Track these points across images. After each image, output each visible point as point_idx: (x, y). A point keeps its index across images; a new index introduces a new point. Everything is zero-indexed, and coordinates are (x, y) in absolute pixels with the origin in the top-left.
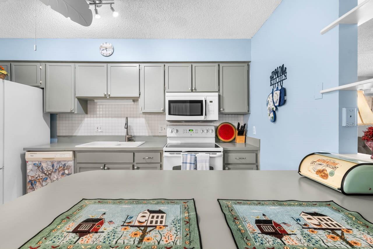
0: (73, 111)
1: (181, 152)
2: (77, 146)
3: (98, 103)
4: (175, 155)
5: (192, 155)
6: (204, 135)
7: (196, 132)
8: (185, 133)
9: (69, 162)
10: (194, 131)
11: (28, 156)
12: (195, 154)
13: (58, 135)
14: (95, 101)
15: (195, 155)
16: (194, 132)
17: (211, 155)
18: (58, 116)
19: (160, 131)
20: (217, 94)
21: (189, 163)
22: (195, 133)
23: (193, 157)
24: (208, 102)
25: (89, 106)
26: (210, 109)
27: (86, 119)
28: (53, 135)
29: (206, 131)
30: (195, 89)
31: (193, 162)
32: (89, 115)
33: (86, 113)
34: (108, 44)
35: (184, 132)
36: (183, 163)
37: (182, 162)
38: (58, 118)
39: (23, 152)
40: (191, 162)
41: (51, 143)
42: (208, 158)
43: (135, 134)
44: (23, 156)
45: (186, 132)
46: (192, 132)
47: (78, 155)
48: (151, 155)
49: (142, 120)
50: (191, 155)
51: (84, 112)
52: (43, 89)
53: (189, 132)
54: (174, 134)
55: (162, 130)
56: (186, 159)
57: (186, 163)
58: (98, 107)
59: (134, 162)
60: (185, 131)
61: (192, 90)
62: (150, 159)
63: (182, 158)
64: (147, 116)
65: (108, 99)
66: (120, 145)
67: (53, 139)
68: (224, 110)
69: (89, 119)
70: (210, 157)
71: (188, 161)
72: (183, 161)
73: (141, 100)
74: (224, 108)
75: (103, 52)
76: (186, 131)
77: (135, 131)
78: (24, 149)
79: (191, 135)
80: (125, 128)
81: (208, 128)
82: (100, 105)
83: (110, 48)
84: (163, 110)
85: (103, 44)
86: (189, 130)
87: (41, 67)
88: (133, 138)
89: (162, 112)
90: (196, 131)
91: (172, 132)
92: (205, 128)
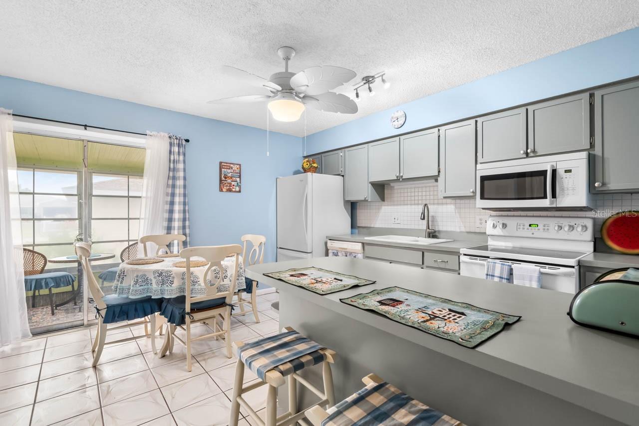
0: (367, 199)
1: (488, 257)
2: (366, 238)
3: (395, 187)
4: (478, 261)
5: (504, 265)
6: (563, 234)
7: (544, 229)
8: (521, 230)
9: (359, 255)
10: (541, 226)
11: (330, 243)
12: (510, 264)
13: (358, 226)
14: (392, 184)
15: (511, 266)
16: (539, 229)
17: (543, 270)
18: (358, 204)
19: (478, 225)
20: (584, 155)
21: (498, 277)
22: (541, 230)
23: (506, 269)
24: (561, 172)
25: (386, 191)
26: (565, 185)
27: (383, 208)
28: (353, 226)
29: (566, 228)
30: (534, 151)
31: (505, 275)
32: (386, 202)
33: (383, 199)
34: (399, 112)
35: (519, 228)
36: (487, 275)
37: (486, 273)
38: (358, 207)
39: (326, 240)
40: (501, 276)
41: (352, 234)
42: (536, 275)
43: (441, 228)
44: (326, 244)
45: (524, 229)
46: (535, 229)
47: (366, 247)
48: (446, 257)
49: (450, 208)
50: (502, 264)
51: (380, 200)
52: (343, 176)
53: (528, 229)
54: (499, 231)
55: (481, 224)
56: (494, 269)
57: (493, 276)
58: (396, 191)
59: (423, 264)
60: (522, 227)
61: (527, 154)
62: (444, 263)
63: (486, 267)
64: (458, 201)
65: (401, 181)
66: (417, 241)
67: (354, 230)
68: (604, 184)
69: (386, 207)
70: (541, 273)
71: (497, 273)
72: (488, 271)
73: (440, 179)
74: (607, 180)
75: (394, 123)
76: (524, 226)
77: (440, 223)
78: (327, 237)
79: (533, 234)
80: (421, 219)
81: (572, 222)
82: (397, 189)
83: (401, 117)
84: (473, 192)
85: (394, 114)
86: (530, 225)
87: (341, 154)
88: (437, 234)
89: (472, 194)
90: (544, 226)
91: (494, 226)
92: (565, 223)
